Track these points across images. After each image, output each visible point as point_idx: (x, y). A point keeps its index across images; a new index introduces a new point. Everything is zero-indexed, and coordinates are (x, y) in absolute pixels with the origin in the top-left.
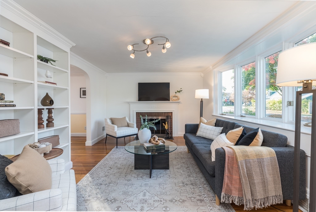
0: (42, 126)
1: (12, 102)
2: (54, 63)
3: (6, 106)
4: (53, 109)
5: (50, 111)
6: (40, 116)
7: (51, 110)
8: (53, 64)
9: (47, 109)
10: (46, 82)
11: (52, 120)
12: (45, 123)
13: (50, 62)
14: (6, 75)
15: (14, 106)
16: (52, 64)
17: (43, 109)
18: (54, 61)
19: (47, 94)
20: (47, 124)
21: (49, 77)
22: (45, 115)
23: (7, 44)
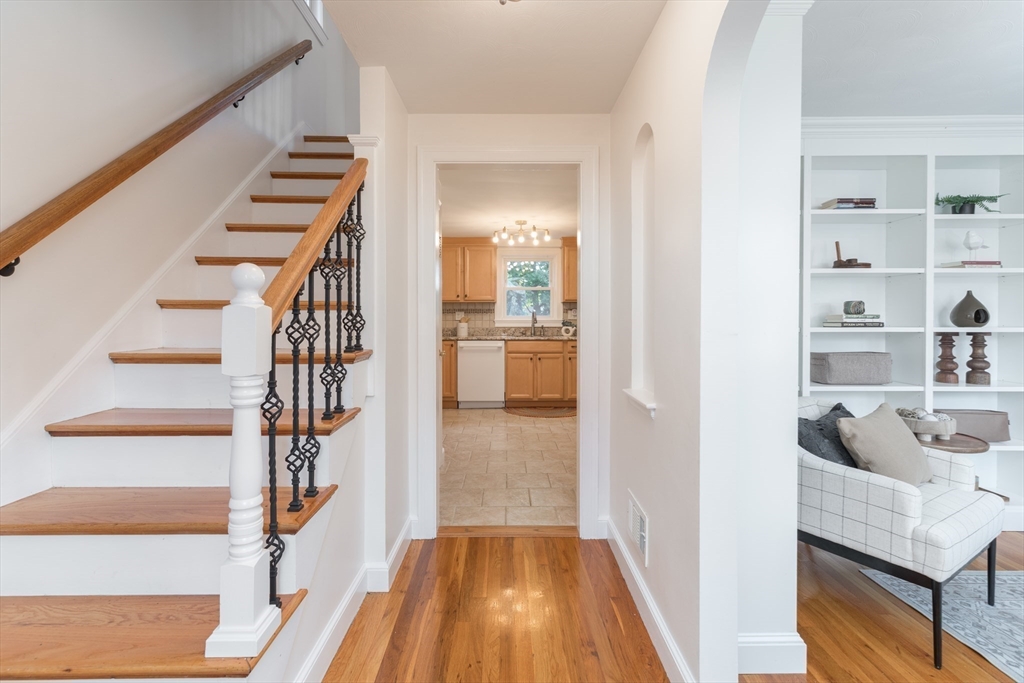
0: (952, 377)
1: (878, 317)
2: (994, 203)
3: (865, 325)
4: (989, 334)
5: (978, 341)
6: (948, 350)
7: (979, 338)
8: (990, 208)
9: (969, 334)
10: (965, 263)
11: (983, 365)
12: (962, 371)
13: (983, 206)
14: (868, 266)
15: (880, 325)
16: (987, 209)
17: (957, 334)
18: (993, 199)
19: (969, 294)
20: (968, 375)
21: (977, 248)
22: (963, 352)
23: (869, 203)
